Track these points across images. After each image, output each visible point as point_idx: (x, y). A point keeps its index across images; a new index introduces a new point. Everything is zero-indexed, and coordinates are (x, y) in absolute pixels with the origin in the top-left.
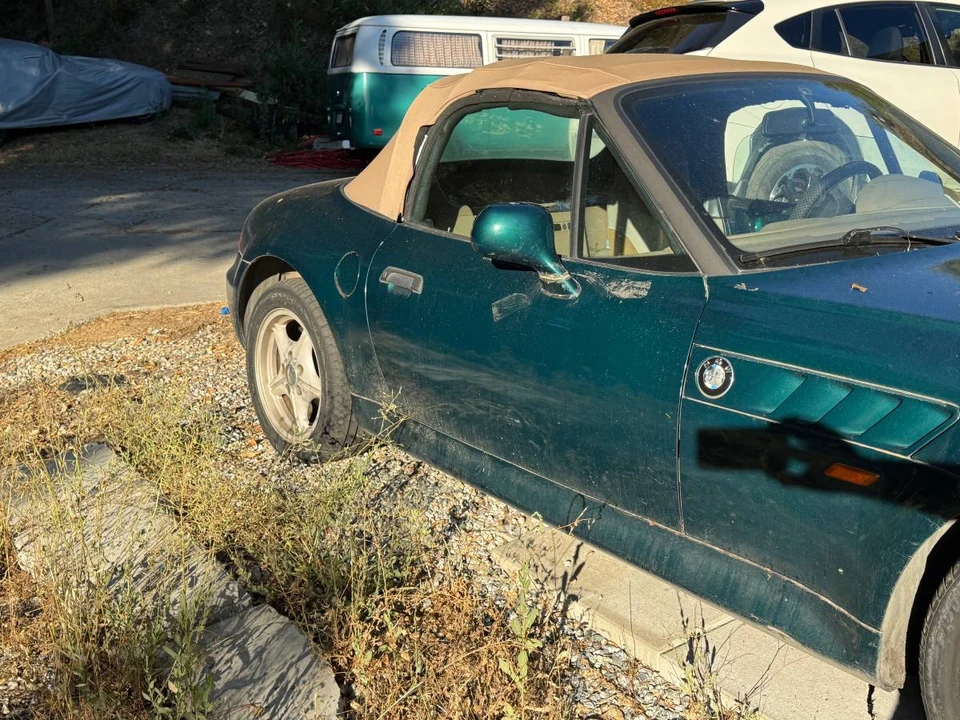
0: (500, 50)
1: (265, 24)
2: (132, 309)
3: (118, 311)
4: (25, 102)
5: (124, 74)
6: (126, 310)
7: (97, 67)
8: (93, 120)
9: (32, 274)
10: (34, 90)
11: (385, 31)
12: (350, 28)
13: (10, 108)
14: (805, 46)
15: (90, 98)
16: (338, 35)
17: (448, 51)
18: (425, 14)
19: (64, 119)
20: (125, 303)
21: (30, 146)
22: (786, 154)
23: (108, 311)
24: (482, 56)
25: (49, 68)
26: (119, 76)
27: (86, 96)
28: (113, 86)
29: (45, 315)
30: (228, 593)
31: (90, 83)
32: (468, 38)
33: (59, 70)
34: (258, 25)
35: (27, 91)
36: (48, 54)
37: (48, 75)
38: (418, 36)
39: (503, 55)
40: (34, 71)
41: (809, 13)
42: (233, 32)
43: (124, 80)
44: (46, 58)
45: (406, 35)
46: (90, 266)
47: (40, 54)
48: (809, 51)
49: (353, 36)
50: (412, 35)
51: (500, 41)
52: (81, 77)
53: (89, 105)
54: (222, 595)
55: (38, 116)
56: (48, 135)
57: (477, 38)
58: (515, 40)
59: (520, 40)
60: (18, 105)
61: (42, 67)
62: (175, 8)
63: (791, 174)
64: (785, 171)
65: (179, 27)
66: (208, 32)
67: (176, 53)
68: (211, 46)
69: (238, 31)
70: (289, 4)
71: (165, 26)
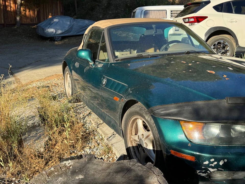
0: (171, 14)
1: (123, 10)
2: (60, 73)
3: (57, 74)
4: (66, 30)
5: (88, 23)
6: (59, 74)
7: (83, 22)
8: (81, 34)
9: (46, 66)
10: (69, 27)
11: (142, 10)
12: (135, 10)
13: (63, 31)
14: (221, 11)
15: (81, 29)
16: (133, 12)
17: (158, 15)
19: (75, 34)
20: (59, 72)
21: (67, 40)
22: (215, 38)
23: (55, 74)
24: (167, 15)
25: (72, 22)
26: (87, 24)
27: (80, 28)
28: (86, 26)
29: (43, 74)
30: (39, 123)
31: (81, 25)
32: (163, 11)
33: (74, 22)
34: (121, 10)
35: (67, 28)
36: (72, 19)
37: (71, 24)
38: (151, 11)
39: (173, 15)
40: (69, 23)
41: (223, 3)
42: (116, 12)
43: (88, 25)
44: (71, 20)
45: (148, 11)
46: (58, 65)
47: (70, 19)
48: (222, 13)
49: (135, 12)
50: (149, 11)
51: (171, 11)
52: (78, 24)
53: (80, 31)
54: (38, 123)
55: (69, 33)
56: (72, 37)
57: (166, 11)
58: (176, 11)
59: (177, 11)
60: (65, 31)
61: (70, 22)
62: (103, 7)
63: (216, 43)
64: (215, 42)
65: (104, 11)
66: (110, 12)
67: (103, 18)
68: (110, 16)
69: (117, 12)
70: (128, 5)
71: (101, 11)
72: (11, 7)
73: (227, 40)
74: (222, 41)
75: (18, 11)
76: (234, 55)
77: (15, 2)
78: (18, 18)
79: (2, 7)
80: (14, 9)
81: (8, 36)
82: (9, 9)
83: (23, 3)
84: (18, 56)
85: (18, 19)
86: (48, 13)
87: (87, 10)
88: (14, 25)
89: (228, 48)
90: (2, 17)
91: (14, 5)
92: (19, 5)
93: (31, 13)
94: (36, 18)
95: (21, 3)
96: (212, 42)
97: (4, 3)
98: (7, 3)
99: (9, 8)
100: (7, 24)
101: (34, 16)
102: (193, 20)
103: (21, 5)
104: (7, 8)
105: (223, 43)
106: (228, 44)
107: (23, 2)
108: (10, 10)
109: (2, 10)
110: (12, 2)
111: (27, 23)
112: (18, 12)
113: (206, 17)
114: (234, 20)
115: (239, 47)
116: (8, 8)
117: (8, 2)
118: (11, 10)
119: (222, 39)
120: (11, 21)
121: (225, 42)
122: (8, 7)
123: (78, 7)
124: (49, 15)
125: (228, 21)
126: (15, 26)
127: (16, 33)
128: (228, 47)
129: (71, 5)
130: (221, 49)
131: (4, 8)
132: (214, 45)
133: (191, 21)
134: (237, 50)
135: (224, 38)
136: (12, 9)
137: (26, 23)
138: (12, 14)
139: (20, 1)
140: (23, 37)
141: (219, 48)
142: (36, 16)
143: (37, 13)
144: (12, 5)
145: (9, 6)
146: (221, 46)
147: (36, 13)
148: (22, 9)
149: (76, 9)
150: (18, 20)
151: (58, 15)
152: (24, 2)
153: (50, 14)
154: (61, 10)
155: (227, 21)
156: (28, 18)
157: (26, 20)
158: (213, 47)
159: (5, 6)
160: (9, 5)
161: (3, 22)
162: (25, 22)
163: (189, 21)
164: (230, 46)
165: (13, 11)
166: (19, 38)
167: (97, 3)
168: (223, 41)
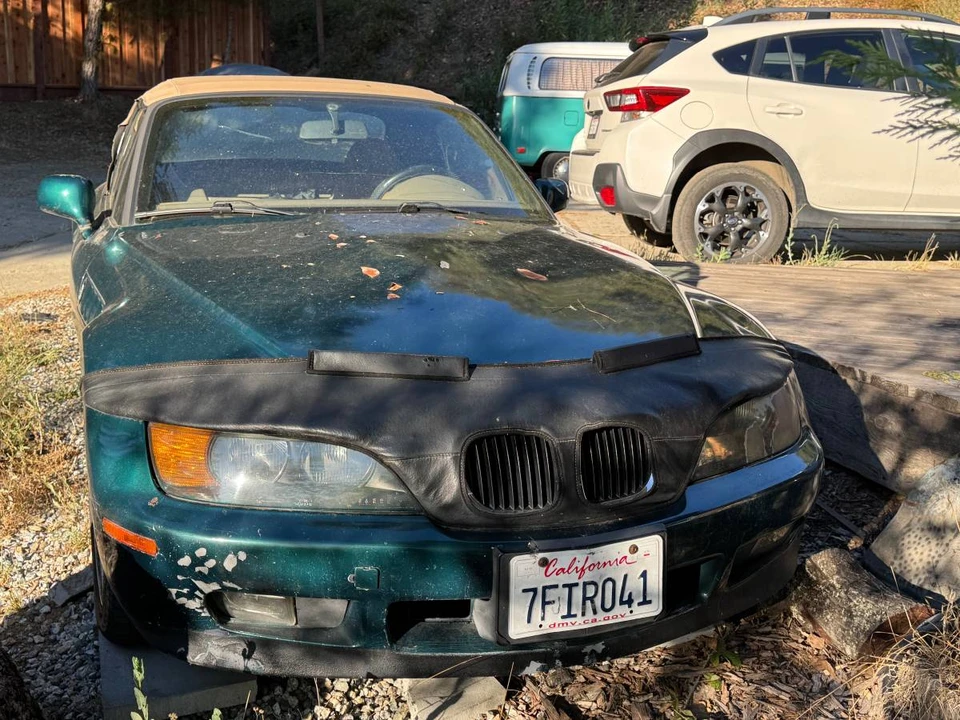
1: (492, 52)
11: (535, 58)
12: (511, 57)
14: (744, 71)
16: (507, 62)
18: (616, 40)
34: (486, 53)
38: (568, 62)
41: (754, 42)
42: (465, 60)
45: (557, 61)
48: (746, 77)
50: (561, 62)
62: (422, 38)
63: (718, 191)
64: (713, 187)
65: (422, 55)
66: (444, 60)
67: (414, 79)
68: (444, 73)
69: (468, 59)
70: (513, 34)
71: (411, 55)
72: (65, 24)
73: (760, 181)
74: (740, 186)
75: (91, 41)
76: (789, 240)
77: (82, 7)
78: (88, 68)
79: (32, 21)
80: (76, 33)
81: (41, 131)
82: (56, 30)
83: (111, 10)
84: (23, 206)
85: (91, 70)
86: (207, 53)
87: (360, 47)
88: (74, 91)
89: (765, 212)
90: (31, 59)
91: (79, 16)
92: (93, 16)
93: (142, 51)
94: (160, 69)
95: (103, 11)
96: (702, 188)
97: (39, 6)
98: (51, 10)
99: (60, 26)
100: (47, 88)
101: (153, 61)
102: (635, 102)
103: (104, 16)
104: (49, 27)
105: (748, 191)
106: (764, 199)
107: (109, 6)
108: (60, 34)
109: (31, 34)
110: (69, 7)
111: (124, 87)
112: (90, 46)
113: (682, 93)
114: (793, 107)
115: (809, 210)
116: (55, 26)
117: (55, 6)
118: (67, 36)
119: (740, 177)
120: (63, 76)
121: (754, 190)
122: (54, 23)
123: (327, 35)
124: (212, 60)
125: (768, 109)
126: (77, 94)
127: (78, 121)
128: (766, 208)
129: (301, 27)
130: (736, 214)
131: (41, 28)
132: (711, 200)
133: (627, 103)
134: (801, 220)
135: (749, 173)
136: (70, 33)
137: (119, 87)
138: (66, 52)
139: (99, 3)
140: (100, 138)
141: (731, 211)
142: (159, 63)
143: (166, 52)
144: (73, 18)
145: (57, 21)
146: (736, 202)
147: (161, 51)
148: (106, 32)
149: (321, 40)
150: (89, 74)
151: (246, 60)
152: (113, 6)
153: (215, 57)
154: (260, 44)
155: (764, 110)
156: (128, 67)
157: (122, 77)
158: (707, 206)
159: (44, 20)
160: (58, 16)
161: (32, 78)
162: (117, 83)
163: (622, 104)
164: (771, 204)
165: (73, 39)
166: (83, 142)
167: (400, 24)
168: (746, 184)
